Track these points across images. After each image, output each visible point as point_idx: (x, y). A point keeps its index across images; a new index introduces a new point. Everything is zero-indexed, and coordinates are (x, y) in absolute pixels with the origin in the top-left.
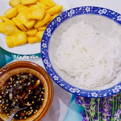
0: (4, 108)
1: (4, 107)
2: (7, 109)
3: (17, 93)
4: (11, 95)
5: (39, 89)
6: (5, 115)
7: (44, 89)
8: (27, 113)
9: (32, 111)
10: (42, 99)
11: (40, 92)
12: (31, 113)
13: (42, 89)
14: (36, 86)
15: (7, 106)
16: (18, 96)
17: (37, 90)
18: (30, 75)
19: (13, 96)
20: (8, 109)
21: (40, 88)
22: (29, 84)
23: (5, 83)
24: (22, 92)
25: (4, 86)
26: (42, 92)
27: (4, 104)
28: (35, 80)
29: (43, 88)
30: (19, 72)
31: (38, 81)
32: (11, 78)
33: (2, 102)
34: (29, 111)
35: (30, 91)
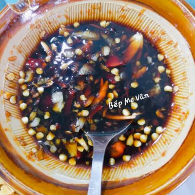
0: (44, 139)
1: (40, 135)
2: (54, 141)
3: (78, 88)
4: (57, 98)
6: (52, 161)
7: (165, 59)
8: (130, 142)
11: (153, 70)
12: (144, 138)
13: (156, 60)
14: (133, 52)
15: (53, 132)
16: (83, 98)
17: (138, 63)
18: (103, 24)
19: (65, 100)
20: (58, 142)
22: (106, 51)
23: (27, 61)
25: (25, 69)
26: (161, 69)
27: (38, 126)
28: (124, 37)
29: (160, 57)
31: (137, 39)
32: (43, 44)
33: (30, 121)
34: (137, 135)
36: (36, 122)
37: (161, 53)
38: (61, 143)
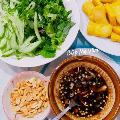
0: (61, 94)
1: (61, 92)
2: (63, 96)
3: (79, 86)
4: (72, 85)
5: (101, 96)
6: (60, 101)
7: (107, 99)
8: (80, 112)
9: (87, 112)
10: (101, 108)
11: (102, 99)
12: (84, 114)
13: (105, 97)
14: (100, 90)
15: (64, 94)
16: (78, 89)
17: (99, 95)
18: (99, 75)
19: (73, 87)
20: (64, 97)
21: (103, 95)
22: (94, 84)
23: (71, 70)
24: (84, 88)
25: (69, 72)
26: (104, 101)
28: (102, 84)
29: (107, 97)
30: (89, 66)
31: (105, 87)
34: (84, 112)
35: (92, 91)
36: (62, 88)
37: (108, 96)
38: (65, 98)
